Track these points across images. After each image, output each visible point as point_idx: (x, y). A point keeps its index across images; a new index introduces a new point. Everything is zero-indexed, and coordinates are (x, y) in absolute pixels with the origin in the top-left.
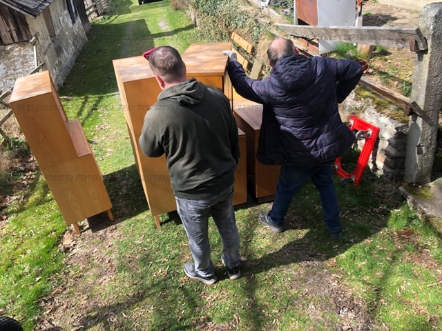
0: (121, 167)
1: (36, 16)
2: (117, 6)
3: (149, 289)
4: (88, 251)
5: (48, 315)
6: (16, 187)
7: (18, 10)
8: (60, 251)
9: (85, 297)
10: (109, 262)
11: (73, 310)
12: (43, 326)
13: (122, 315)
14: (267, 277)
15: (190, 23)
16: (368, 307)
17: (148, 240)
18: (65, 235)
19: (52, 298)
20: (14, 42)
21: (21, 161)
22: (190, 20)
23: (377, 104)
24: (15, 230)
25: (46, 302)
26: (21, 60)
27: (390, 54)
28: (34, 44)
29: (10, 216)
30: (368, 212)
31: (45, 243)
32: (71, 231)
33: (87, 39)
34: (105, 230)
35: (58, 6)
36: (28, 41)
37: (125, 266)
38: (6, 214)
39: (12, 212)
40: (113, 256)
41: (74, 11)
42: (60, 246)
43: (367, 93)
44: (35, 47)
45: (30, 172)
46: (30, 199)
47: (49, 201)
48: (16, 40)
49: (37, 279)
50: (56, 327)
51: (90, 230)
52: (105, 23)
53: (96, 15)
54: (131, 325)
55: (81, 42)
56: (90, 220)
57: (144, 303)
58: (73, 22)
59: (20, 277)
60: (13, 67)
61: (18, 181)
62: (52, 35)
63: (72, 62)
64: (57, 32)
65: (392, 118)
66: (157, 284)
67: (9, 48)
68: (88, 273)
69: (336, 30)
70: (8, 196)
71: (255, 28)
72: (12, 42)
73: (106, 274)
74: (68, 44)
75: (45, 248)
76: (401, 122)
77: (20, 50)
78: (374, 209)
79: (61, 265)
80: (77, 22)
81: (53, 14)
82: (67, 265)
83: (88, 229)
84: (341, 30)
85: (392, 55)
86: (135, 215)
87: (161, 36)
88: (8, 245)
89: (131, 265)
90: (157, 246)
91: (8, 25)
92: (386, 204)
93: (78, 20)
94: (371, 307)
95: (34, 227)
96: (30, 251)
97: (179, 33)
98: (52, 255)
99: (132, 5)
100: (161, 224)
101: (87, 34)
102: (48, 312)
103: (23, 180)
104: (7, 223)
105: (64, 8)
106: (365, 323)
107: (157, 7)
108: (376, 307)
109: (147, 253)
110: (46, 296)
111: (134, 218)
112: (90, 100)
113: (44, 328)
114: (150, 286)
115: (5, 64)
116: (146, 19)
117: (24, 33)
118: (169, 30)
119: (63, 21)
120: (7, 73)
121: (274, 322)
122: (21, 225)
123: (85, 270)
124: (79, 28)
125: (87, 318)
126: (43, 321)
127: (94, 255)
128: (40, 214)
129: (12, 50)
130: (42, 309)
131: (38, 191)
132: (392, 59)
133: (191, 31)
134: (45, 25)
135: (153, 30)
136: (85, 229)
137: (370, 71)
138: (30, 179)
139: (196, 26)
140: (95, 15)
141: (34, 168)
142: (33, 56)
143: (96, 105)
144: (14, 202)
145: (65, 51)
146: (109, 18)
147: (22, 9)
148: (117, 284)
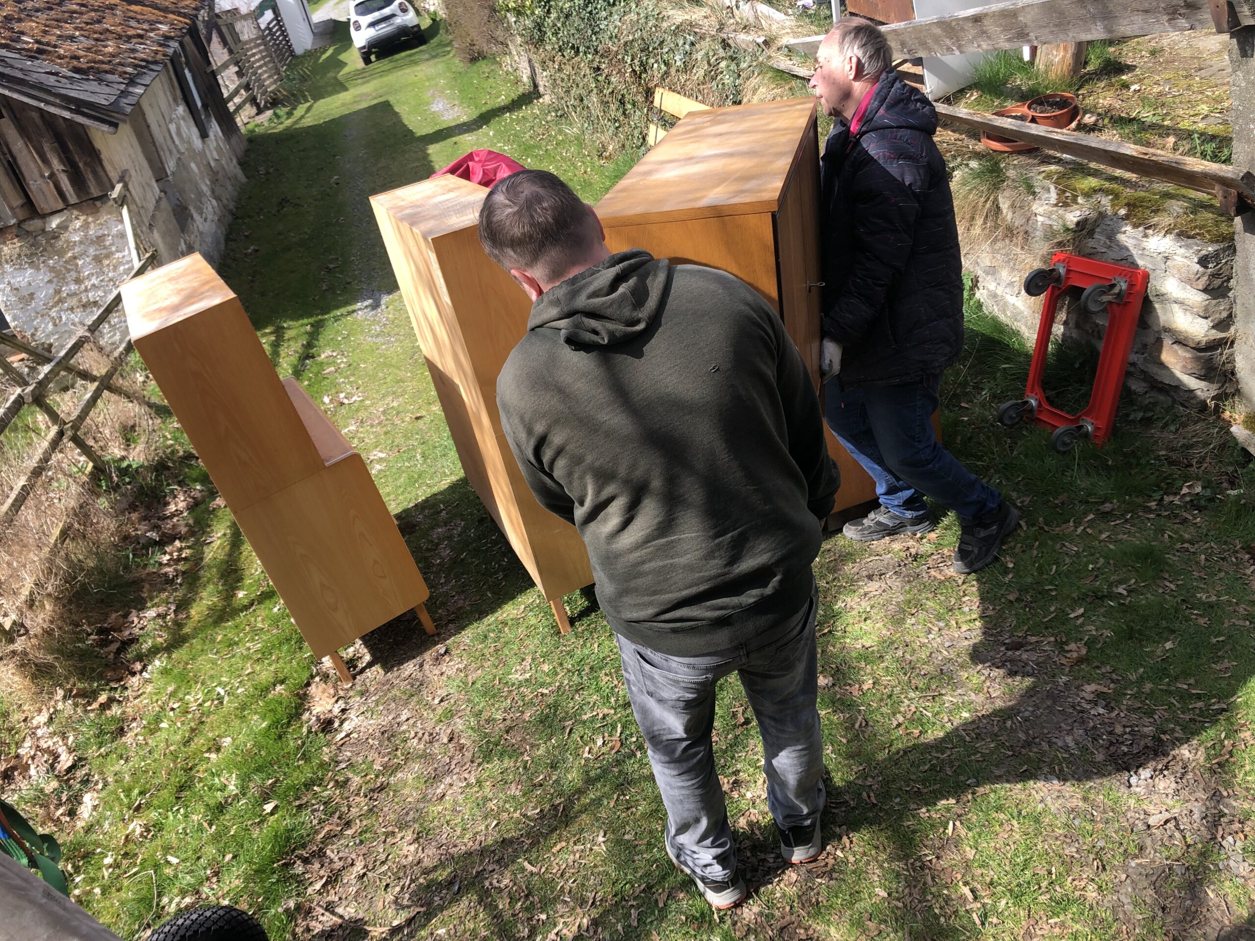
0: (422, 494)
1: (116, 125)
2: (304, 79)
3: (580, 792)
4: (385, 720)
5: (319, 893)
6: (147, 586)
7: (67, 115)
8: (310, 732)
9: (409, 837)
10: (451, 740)
11: (384, 873)
12: (314, 923)
13: (523, 869)
14: (901, 719)
15: (521, 90)
16: (1208, 758)
17: (546, 668)
18: (313, 689)
19: (321, 850)
20: (68, 206)
21: (145, 518)
22: (517, 81)
23: (1128, 205)
24: (172, 695)
25: (306, 861)
26: (92, 251)
27: (1131, 68)
28: (122, 201)
29: (150, 662)
30: (1149, 510)
31: (263, 718)
32: (326, 677)
33: (244, 180)
34: (418, 660)
35: (161, 94)
36: (104, 198)
37: (497, 744)
38: (140, 658)
39: (155, 651)
40: (459, 724)
41: (199, 104)
42: (306, 716)
43: (1093, 182)
44: (125, 211)
45: (177, 543)
46: (193, 612)
47: (246, 608)
48: (73, 199)
49: (268, 808)
50: (350, 921)
51: (377, 668)
52: (281, 128)
53: (254, 110)
54: (553, 889)
55: (230, 188)
56: (369, 640)
57: (574, 828)
58: (204, 135)
59: (221, 808)
60: (74, 274)
61: (151, 569)
62: (160, 175)
63: (218, 243)
64: (171, 165)
65: (1183, 235)
66: (598, 778)
67: (54, 223)
68: (400, 775)
69: (977, 19)
70: (134, 612)
71: (723, 64)
72: (61, 205)
73: (449, 772)
74: (200, 194)
75: (269, 727)
76: (1212, 241)
77: (86, 226)
78: (1167, 499)
79: (322, 765)
80: (211, 134)
81: (152, 118)
82: (338, 763)
83: (370, 665)
84: (994, 14)
85: (1138, 71)
86: (493, 611)
87: (444, 138)
88: (163, 735)
89: (514, 739)
90: (575, 678)
91: (46, 161)
92: (1198, 479)
93: (215, 129)
94: (1216, 756)
95: (224, 679)
96: (229, 739)
97: (494, 122)
98: (291, 743)
99: (346, 70)
100: (572, 621)
101: (241, 164)
102: (318, 886)
103: (161, 564)
104: (148, 681)
105: (175, 100)
106: (1211, 799)
107: (415, 63)
108: (1231, 753)
109: (551, 700)
110: (304, 846)
111: (491, 619)
112: (289, 334)
113: (317, 928)
114: (580, 784)
115: (52, 269)
116: (392, 100)
117: (90, 177)
118: (464, 119)
119: (179, 133)
120: (58, 292)
121: (950, 830)
122: (185, 680)
123: (391, 769)
124: (219, 149)
125: (428, 886)
126: (310, 910)
127: (404, 727)
128: (232, 644)
129: (63, 227)
130: (300, 881)
131: (210, 588)
132: (1140, 81)
133: (525, 111)
134: (139, 150)
135: (419, 126)
136: (360, 665)
137: (1089, 119)
138: (179, 560)
139: (540, 96)
140: (249, 110)
141: (184, 530)
142: (122, 235)
143: (309, 345)
144: (150, 626)
145: (196, 216)
146: (290, 114)
147: (78, 112)
148: (487, 790)
